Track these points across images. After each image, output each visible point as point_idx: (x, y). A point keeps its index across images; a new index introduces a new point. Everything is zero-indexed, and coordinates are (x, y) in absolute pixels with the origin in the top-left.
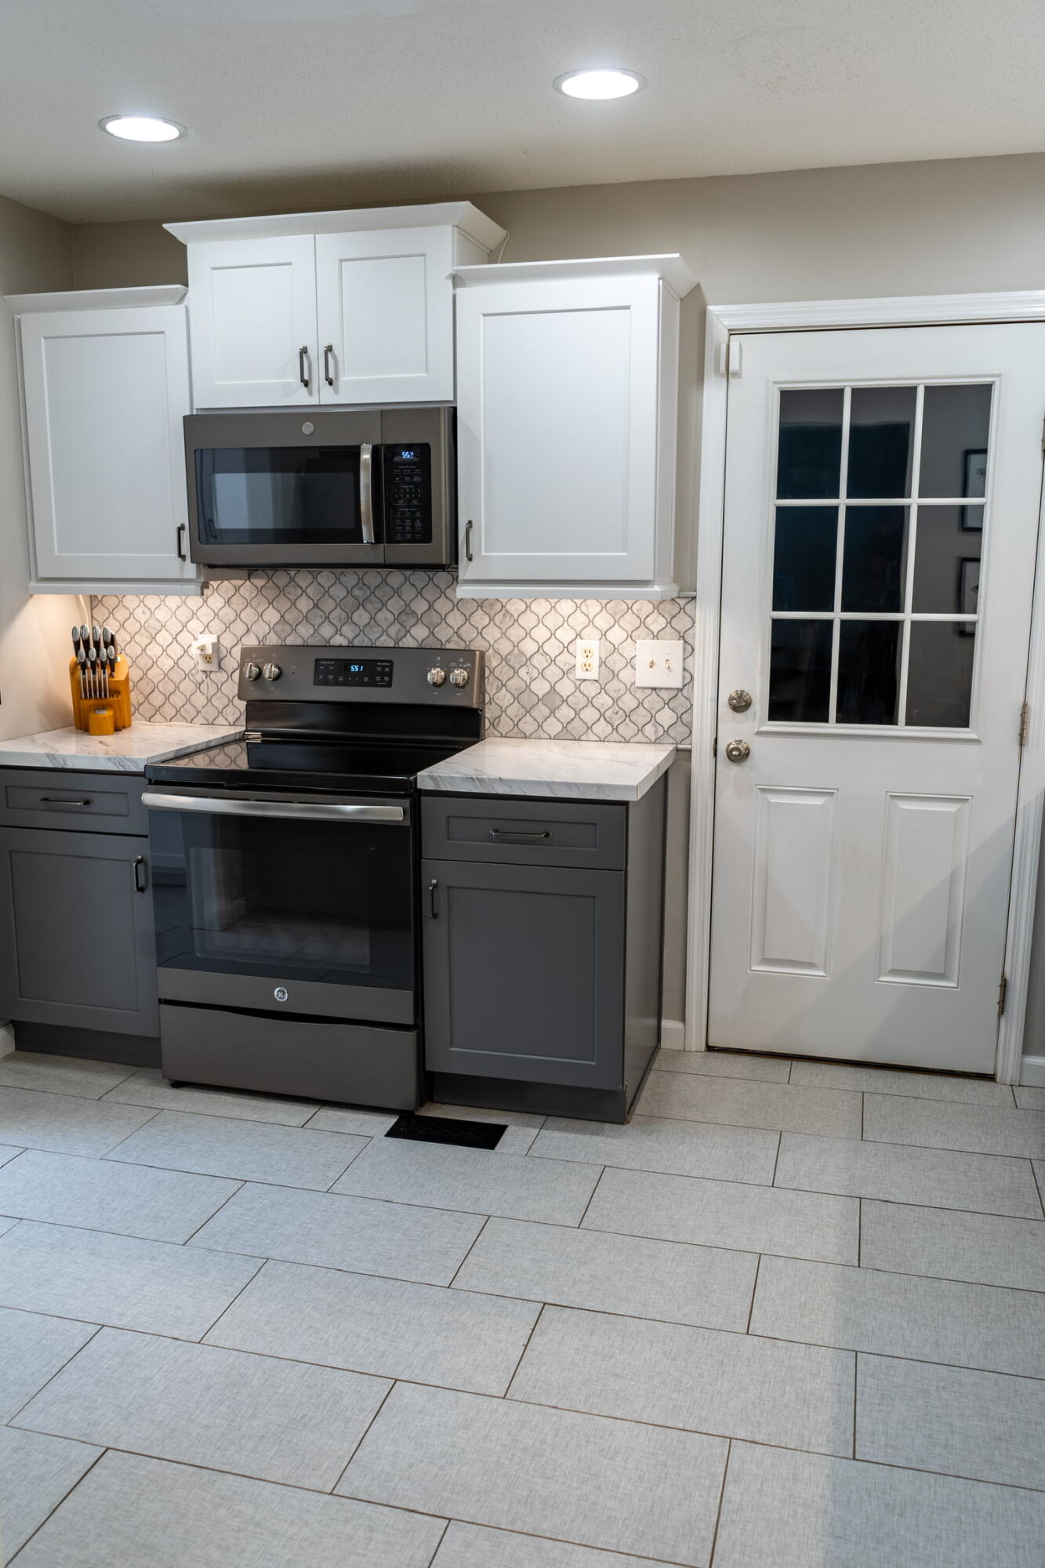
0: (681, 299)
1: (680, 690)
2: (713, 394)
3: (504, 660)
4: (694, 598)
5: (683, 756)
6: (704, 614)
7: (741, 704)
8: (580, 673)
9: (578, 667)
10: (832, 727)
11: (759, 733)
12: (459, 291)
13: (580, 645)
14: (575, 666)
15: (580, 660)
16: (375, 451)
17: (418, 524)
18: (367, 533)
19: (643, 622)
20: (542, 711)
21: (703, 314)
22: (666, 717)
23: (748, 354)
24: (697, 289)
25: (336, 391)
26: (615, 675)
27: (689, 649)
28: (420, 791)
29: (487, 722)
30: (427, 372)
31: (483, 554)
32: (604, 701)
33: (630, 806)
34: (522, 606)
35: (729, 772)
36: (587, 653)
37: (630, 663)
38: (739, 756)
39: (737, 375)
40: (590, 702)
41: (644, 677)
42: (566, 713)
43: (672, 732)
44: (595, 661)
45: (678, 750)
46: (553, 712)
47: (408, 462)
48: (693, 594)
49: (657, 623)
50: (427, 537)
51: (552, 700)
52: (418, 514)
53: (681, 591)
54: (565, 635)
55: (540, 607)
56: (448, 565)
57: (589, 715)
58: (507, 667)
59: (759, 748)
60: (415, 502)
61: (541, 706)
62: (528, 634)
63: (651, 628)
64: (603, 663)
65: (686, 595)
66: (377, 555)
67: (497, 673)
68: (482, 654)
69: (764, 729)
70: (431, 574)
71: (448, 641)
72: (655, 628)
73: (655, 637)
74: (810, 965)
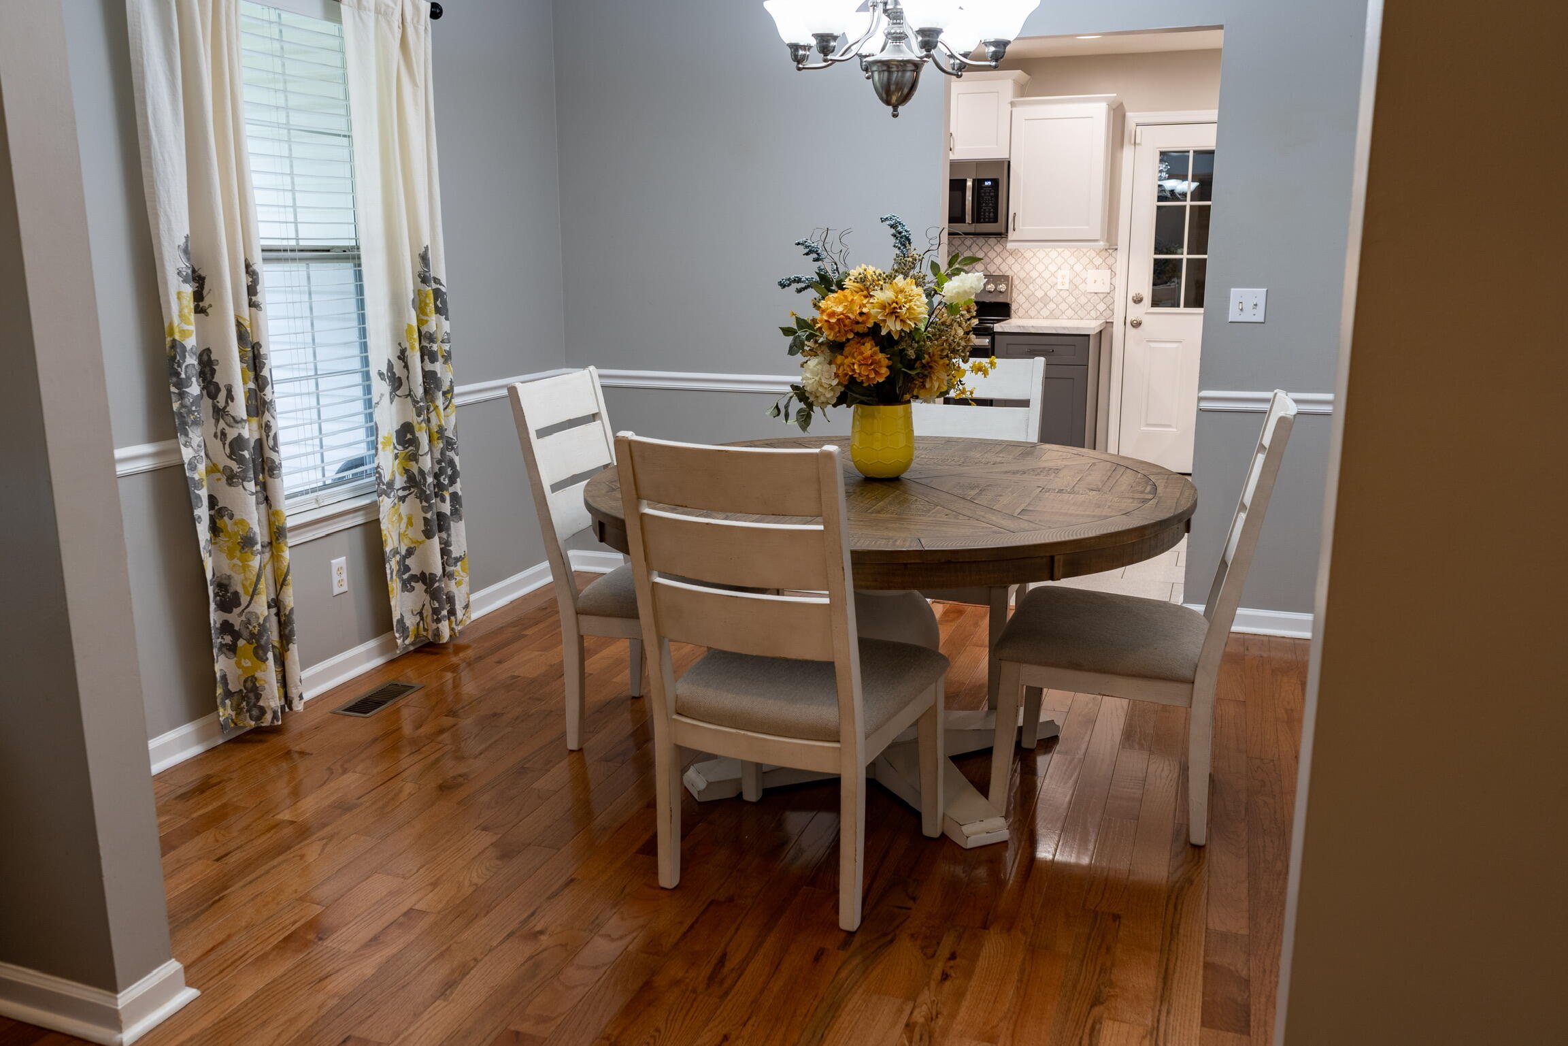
0: (1114, 110)
1: (1108, 293)
2: (1127, 153)
3: (1022, 281)
4: (1116, 249)
5: (1109, 324)
6: (1121, 256)
7: (1138, 300)
8: (1059, 287)
9: (1058, 283)
10: (1182, 309)
11: (1147, 313)
12: (1014, 109)
13: (1060, 273)
14: (1057, 284)
15: (1060, 280)
16: (974, 181)
17: (992, 214)
18: (968, 218)
19: (1091, 261)
20: (1040, 305)
21: (1124, 116)
22: (1102, 307)
23: (1144, 134)
24: (1121, 104)
25: (953, 153)
26: (1077, 287)
27: (1113, 273)
28: (994, 333)
29: (1012, 312)
30: (997, 145)
31: (1021, 228)
32: (1071, 299)
33: (1091, 337)
34: (1032, 254)
35: (1131, 331)
36: (1063, 277)
37: (1084, 281)
38: (1137, 325)
39: (1139, 144)
40: (1064, 300)
41: (1092, 288)
42: (1052, 306)
43: (1104, 314)
44: (1067, 281)
45: (1107, 322)
46: (1045, 306)
47: (988, 187)
48: (1116, 247)
49: (1098, 261)
50: (995, 220)
51: (1045, 300)
52: (992, 210)
53: (1110, 246)
54: (1052, 268)
55: (1041, 254)
56: (1002, 235)
57: (1063, 306)
58: (1023, 284)
59: (1146, 321)
60: (991, 205)
61: (1039, 303)
62: (1034, 268)
63: (1095, 264)
64: (1071, 281)
65: (1112, 247)
66: (971, 229)
67: (1018, 287)
68: (1012, 278)
69: (1149, 311)
70: (986, 239)
71: (994, 272)
72: (1097, 263)
73: (1097, 268)
74: (1169, 426)
